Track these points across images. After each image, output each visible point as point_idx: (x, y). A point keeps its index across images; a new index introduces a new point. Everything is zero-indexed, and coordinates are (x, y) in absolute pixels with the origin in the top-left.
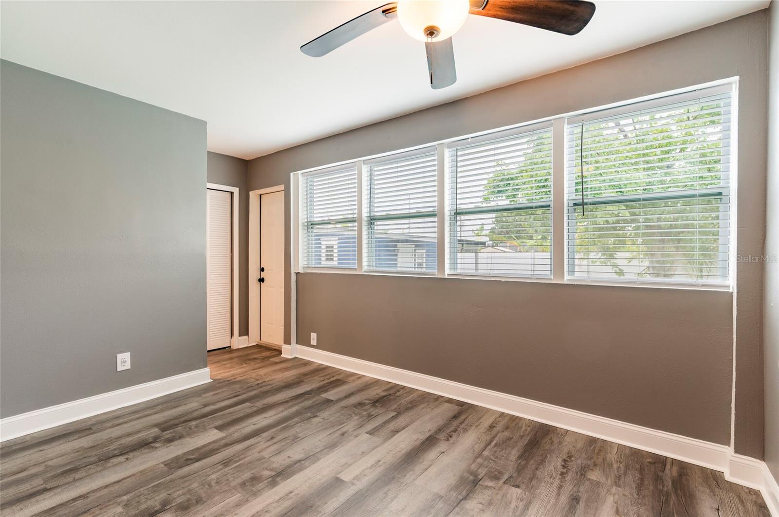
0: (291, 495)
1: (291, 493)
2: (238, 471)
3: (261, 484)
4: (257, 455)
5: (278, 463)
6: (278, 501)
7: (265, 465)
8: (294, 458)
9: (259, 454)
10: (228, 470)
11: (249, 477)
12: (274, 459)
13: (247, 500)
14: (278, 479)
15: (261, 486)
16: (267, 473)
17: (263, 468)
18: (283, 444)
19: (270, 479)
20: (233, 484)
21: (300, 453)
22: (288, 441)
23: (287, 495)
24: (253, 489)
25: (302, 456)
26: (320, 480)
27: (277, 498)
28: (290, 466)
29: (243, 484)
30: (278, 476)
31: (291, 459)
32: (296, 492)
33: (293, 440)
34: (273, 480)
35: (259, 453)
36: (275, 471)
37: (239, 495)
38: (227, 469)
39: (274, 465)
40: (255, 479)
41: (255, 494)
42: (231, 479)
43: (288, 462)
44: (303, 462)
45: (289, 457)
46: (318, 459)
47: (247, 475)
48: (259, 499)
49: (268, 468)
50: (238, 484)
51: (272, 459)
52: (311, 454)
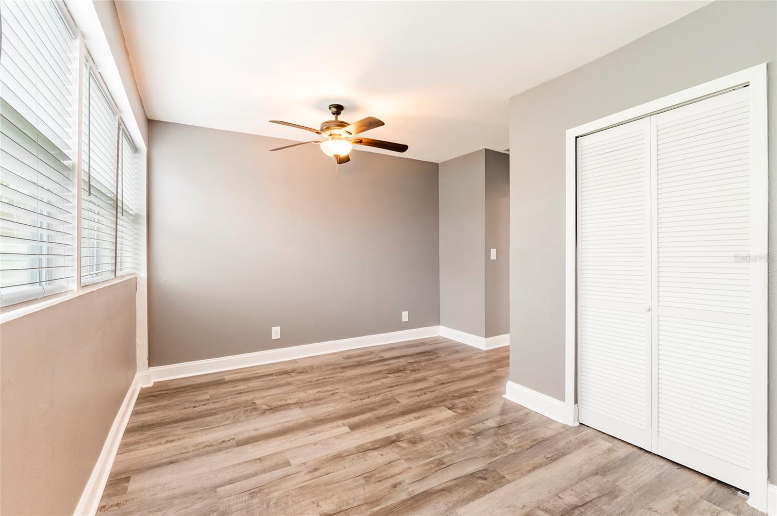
0: (388, 426)
1: (387, 428)
2: (428, 452)
3: (409, 437)
4: (413, 465)
5: (393, 452)
6: (397, 425)
7: (404, 452)
8: (378, 453)
9: (410, 466)
10: (437, 455)
11: (418, 445)
12: (396, 456)
13: (417, 429)
14: (395, 438)
15: (408, 436)
16: (403, 445)
17: (406, 449)
18: (383, 474)
19: (402, 439)
20: (429, 442)
21: (371, 457)
22: (378, 475)
23: (390, 427)
24: (413, 435)
25: (370, 454)
26: (364, 431)
27: (397, 426)
28: (384, 446)
29: (422, 440)
30: (395, 440)
31: (381, 453)
32: (384, 427)
33: (372, 476)
34: (399, 438)
35: (411, 468)
36: (396, 445)
37: (424, 433)
38: (439, 457)
39: (396, 450)
40: (413, 442)
41: (412, 432)
42: (432, 446)
43: (384, 451)
44: (371, 448)
45: (382, 455)
46: (356, 447)
47: (420, 446)
48: (410, 428)
49: (402, 448)
50: (426, 441)
51: (398, 457)
52: (361, 454)
